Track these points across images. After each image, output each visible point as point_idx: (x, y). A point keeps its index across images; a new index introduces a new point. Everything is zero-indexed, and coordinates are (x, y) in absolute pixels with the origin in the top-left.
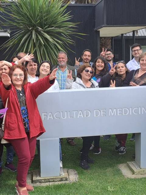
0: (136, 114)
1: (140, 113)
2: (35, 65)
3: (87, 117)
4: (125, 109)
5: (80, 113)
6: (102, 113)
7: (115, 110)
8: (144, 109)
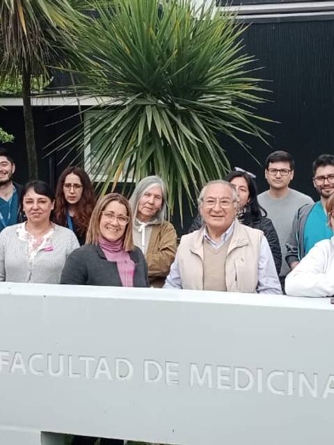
0: (279, 393)
1: (291, 392)
2: (40, 201)
3: (123, 379)
4: (239, 372)
5: (103, 364)
6: (168, 373)
7: (208, 369)
8: (306, 381)
